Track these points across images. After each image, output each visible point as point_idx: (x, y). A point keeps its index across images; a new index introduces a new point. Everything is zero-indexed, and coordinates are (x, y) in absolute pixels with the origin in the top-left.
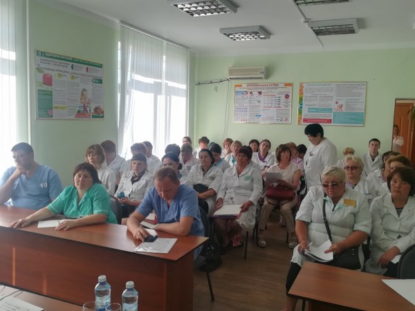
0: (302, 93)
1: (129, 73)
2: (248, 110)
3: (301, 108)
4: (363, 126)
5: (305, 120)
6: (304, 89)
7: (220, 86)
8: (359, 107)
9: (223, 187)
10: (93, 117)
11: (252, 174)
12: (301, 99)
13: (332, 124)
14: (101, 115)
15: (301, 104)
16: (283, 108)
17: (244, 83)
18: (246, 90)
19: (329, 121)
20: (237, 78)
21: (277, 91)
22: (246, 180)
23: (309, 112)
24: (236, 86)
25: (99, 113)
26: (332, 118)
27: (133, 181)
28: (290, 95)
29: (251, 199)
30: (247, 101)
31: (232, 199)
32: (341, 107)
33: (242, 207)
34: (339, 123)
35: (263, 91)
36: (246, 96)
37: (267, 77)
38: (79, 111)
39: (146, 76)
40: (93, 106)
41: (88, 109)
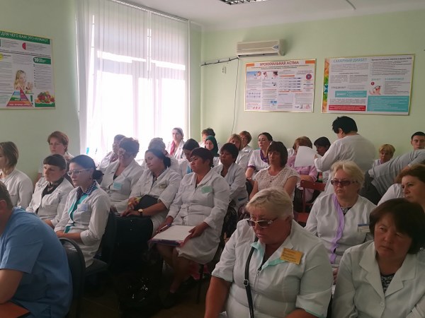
0: (328, 72)
1: (92, 50)
2: (261, 95)
3: (326, 91)
4: (409, 115)
5: (332, 108)
6: (330, 67)
7: (229, 65)
8: (403, 90)
9: (177, 200)
10: (37, 105)
11: (213, 183)
12: (326, 80)
13: (366, 112)
14: (51, 103)
15: (327, 87)
16: (304, 91)
17: (257, 62)
18: (260, 70)
19: (363, 108)
20: (247, 55)
21: (295, 70)
22: (203, 193)
23: (336, 96)
24: (248, 65)
25: (46, 101)
26: (366, 104)
27: (45, 192)
28: (313, 75)
29: (207, 220)
30: (261, 83)
31: (183, 217)
32: (378, 89)
33: (192, 231)
34: (376, 110)
35: (279, 71)
36: (259, 78)
37: (284, 52)
38: (12, 99)
39: (119, 53)
40: (36, 93)
41: (28, 96)
